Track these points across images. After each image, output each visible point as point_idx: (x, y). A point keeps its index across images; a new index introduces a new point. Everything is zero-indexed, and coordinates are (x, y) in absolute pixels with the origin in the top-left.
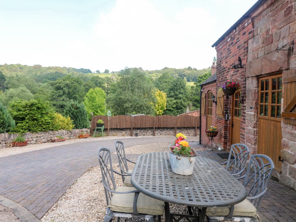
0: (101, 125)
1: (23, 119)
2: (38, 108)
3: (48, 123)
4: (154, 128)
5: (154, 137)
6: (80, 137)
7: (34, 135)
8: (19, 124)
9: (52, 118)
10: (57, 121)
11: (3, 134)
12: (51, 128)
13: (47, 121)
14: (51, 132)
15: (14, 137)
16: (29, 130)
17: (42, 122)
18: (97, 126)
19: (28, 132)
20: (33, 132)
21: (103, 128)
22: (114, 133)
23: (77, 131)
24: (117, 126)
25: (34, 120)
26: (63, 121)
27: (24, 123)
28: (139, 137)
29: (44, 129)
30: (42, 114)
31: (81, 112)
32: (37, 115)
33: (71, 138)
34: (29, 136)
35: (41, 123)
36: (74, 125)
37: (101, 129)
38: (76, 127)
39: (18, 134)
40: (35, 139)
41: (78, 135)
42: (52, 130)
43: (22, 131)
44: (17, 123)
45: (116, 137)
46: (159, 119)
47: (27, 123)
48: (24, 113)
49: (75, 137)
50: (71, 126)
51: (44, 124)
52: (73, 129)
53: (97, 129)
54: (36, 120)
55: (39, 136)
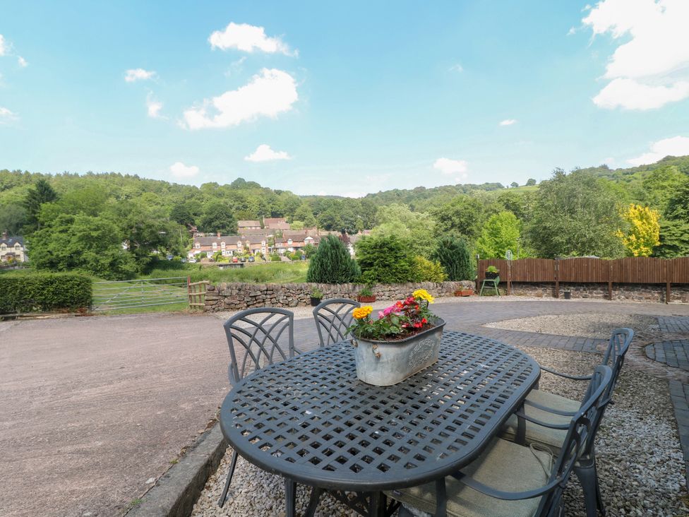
0: (494, 276)
1: (371, 265)
2: (391, 249)
3: (406, 271)
4: (610, 284)
5: (609, 302)
6: (458, 294)
7: (386, 288)
8: (366, 272)
9: (412, 263)
10: (420, 267)
11: (346, 285)
12: (409, 279)
13: (403, 268)
14: (410, 284)
15: (359, 289)
16: (379, 281)
17: (397, 268)
18: (487, 277)
19: (378, 284)
20: (384, 284)
21: (497, 280)
22: (521, 291)
23: (452, 284)
24: (525, 277)
25: (385, 266)
26: (429, 268)
27: (372, 271)
28: (572, 300)
29: (400, 279)
30: (396, 257)
31: (459, 254)
32: (389, 259)
33: (442, 294)
34: (379, 289)
35: (394, 271)
36: (447, 275)
37: (493, 282)
38: (451, 278)
39: (364, 286)
40: (387, 294)
41: (453, 291)
42: (412, 281)
43: (369, 281)
44: (363, 271)
45: (522, 297)
46: (622, 266)
47: (376, 270)
48: (372, 256)
49: (448, 294)
50: (442, 275)
51: (399, 272)
52: (446, 280)
53: (487, 283)
54: (388, 265)
55: (392, 289)
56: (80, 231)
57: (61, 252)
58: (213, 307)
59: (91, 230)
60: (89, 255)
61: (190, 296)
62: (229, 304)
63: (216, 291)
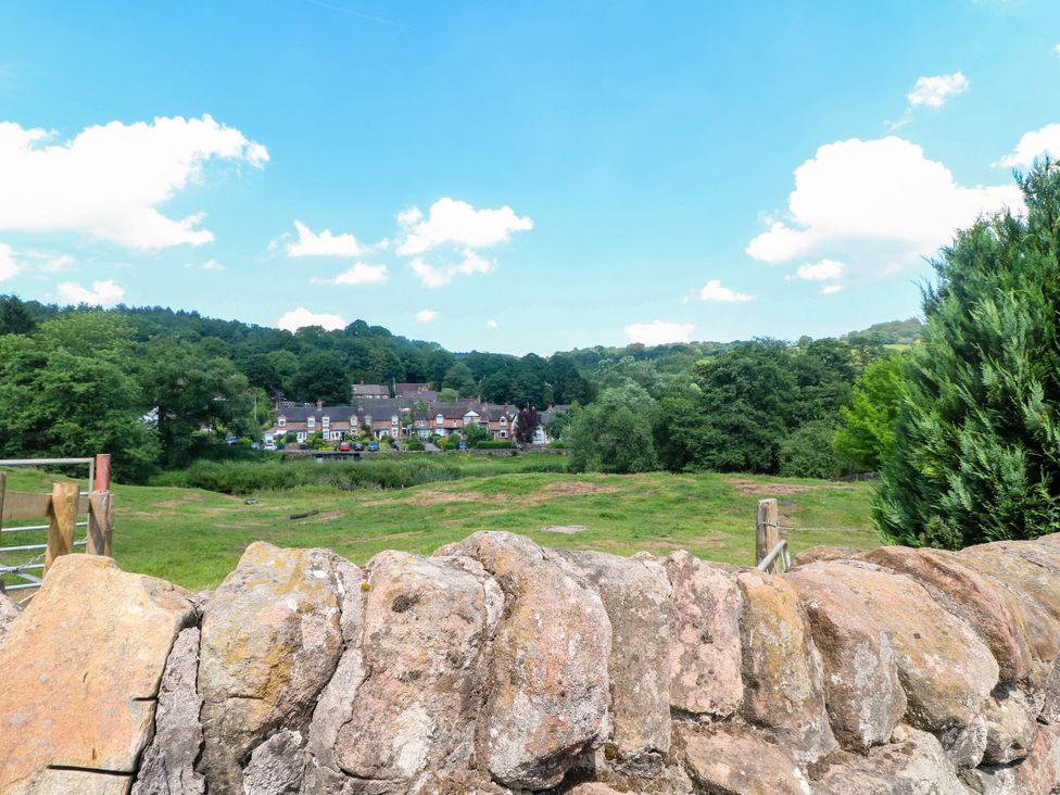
56: (52, 382)
57: (10, 419)
59: (75, 380)
60: (66, 427)
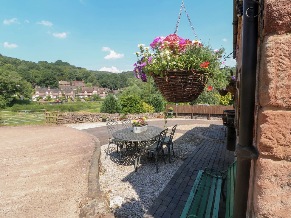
0: (172, 111)
1: (126, 106)
2: (134, 100)
3: (139, 109)
4: (209, 114)
5: (209, 120)
6: (158, 117)
7: (131, 115)
8: (124, 109)
9: (142, 106)
10: (145, 107)
11: (116, 114)
12: (141, 112)
13: (138, 107)
14: (141, 114)
15: (122, 115)
16: (129, 112)
17: (136, 108)
18: (169, 111)
19: (129, 114)
20: (131, 113)
21: (172, 113)
22: (180, 117)
23: (156, 113)
24: (182, 112)
25: (131, 106)
26: (148, 108)
27: (126, 108)
28: (197, 120)
29: (137, 112)
30: (136, 103)
31: (159, 102)
32: (133, 104)
33: (153, 118)
34: (129, 115)
35: (135, 108)
36: (155, 110)
37: (171, 113)
38: (156, 111)
39: (123, 114)
40: (132, 117)
41: (157, 116)
42: (141, 113)
43: (125, 112)
44: (123, 108)
45: (181, 119)
46: (213, 108)
47: (128, 108)
48: (127, 103)
49: (155, 117)
50: (153, 110)
51: (137, 109)
52: (154, 112)
53: (169, 114)
54: (133, 106)
55: (134, 115)
58: (61, 122)
61: (46, 118)
62: (68, 121)
63: (63, 116)
